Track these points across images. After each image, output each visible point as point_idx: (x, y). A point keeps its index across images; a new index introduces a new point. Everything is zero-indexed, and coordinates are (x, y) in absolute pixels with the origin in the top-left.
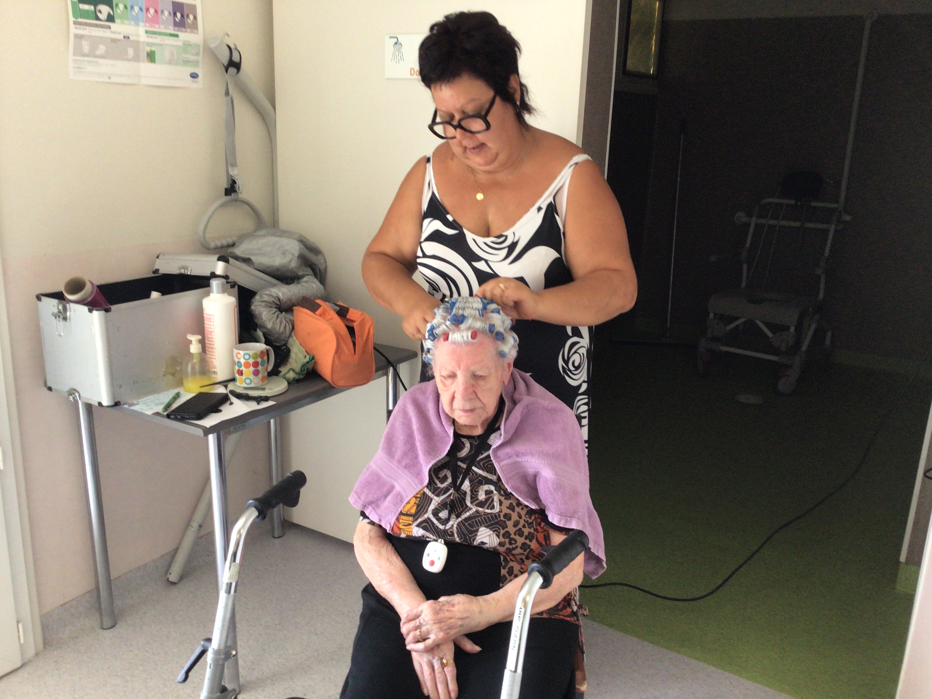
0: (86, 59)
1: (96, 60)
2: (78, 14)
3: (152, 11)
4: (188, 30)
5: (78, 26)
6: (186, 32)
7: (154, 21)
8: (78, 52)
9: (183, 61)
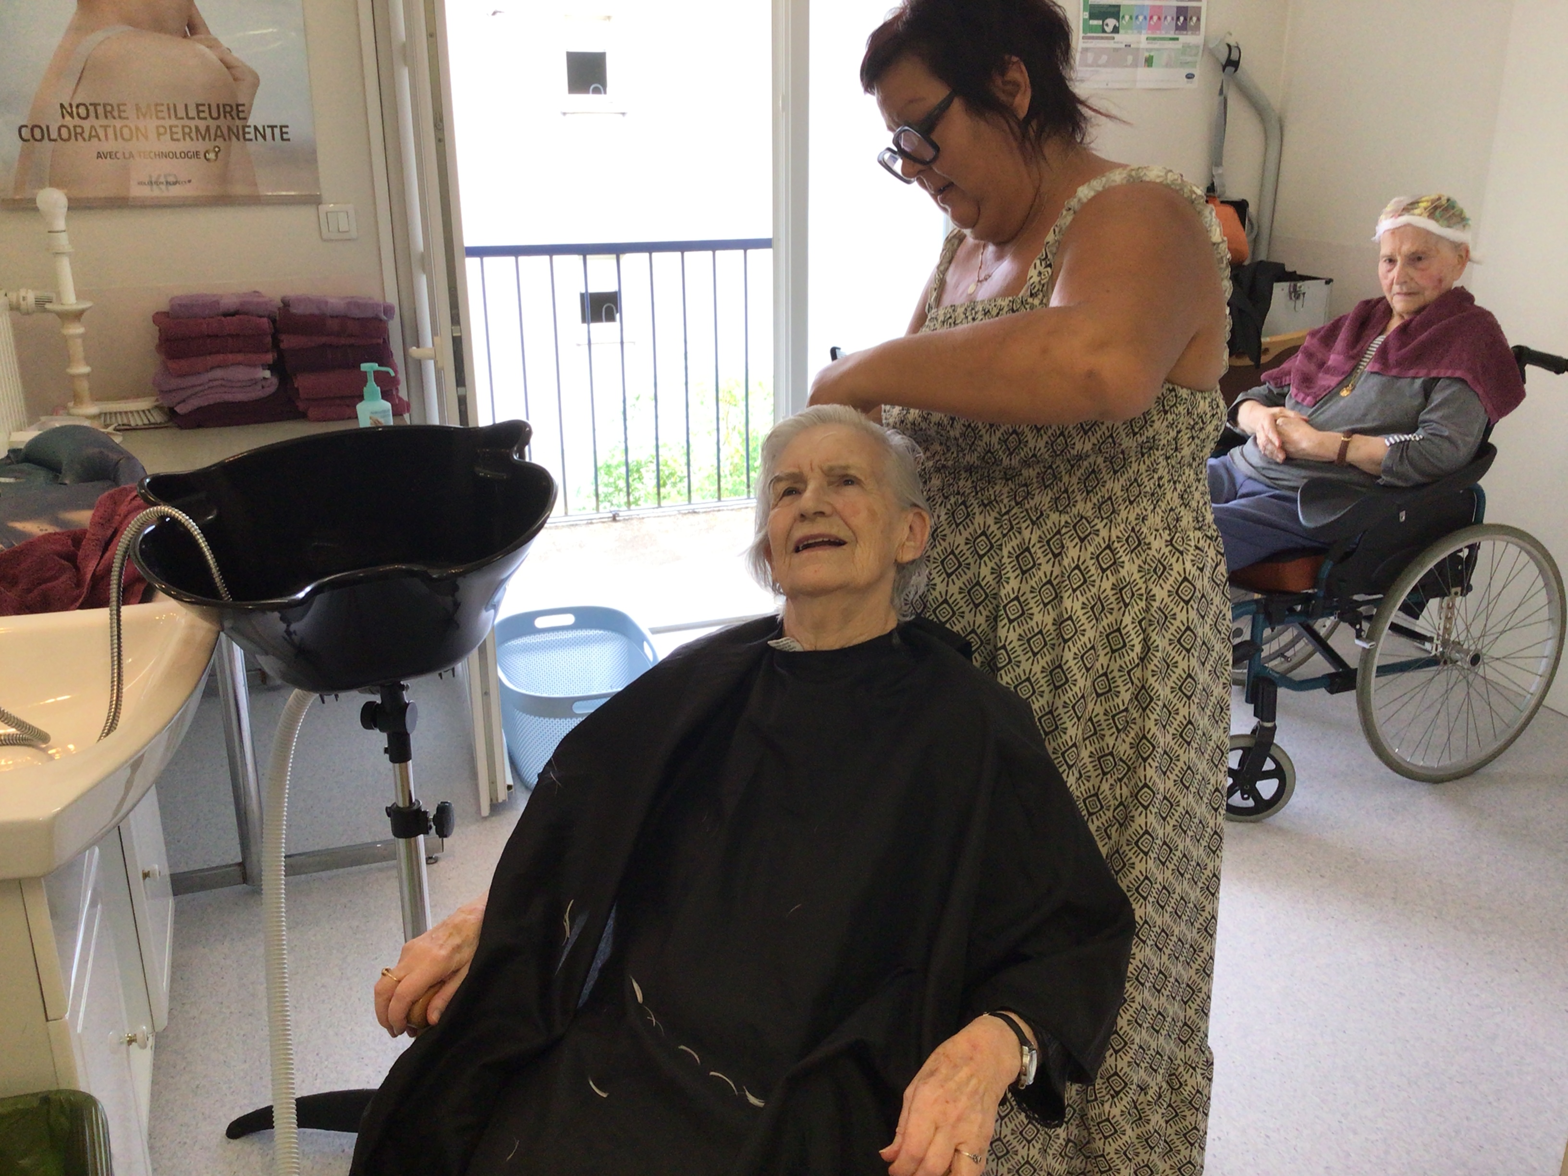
0: (1089, 69)
1: (1098, 69)
2: (1089, 28)
3: (1155, 18)
4: (1190, 33)
5: (1086, 41)
6: (1187, 34)
7: (1156, 27)
8: (1083, 63)
9: (1180, 63)
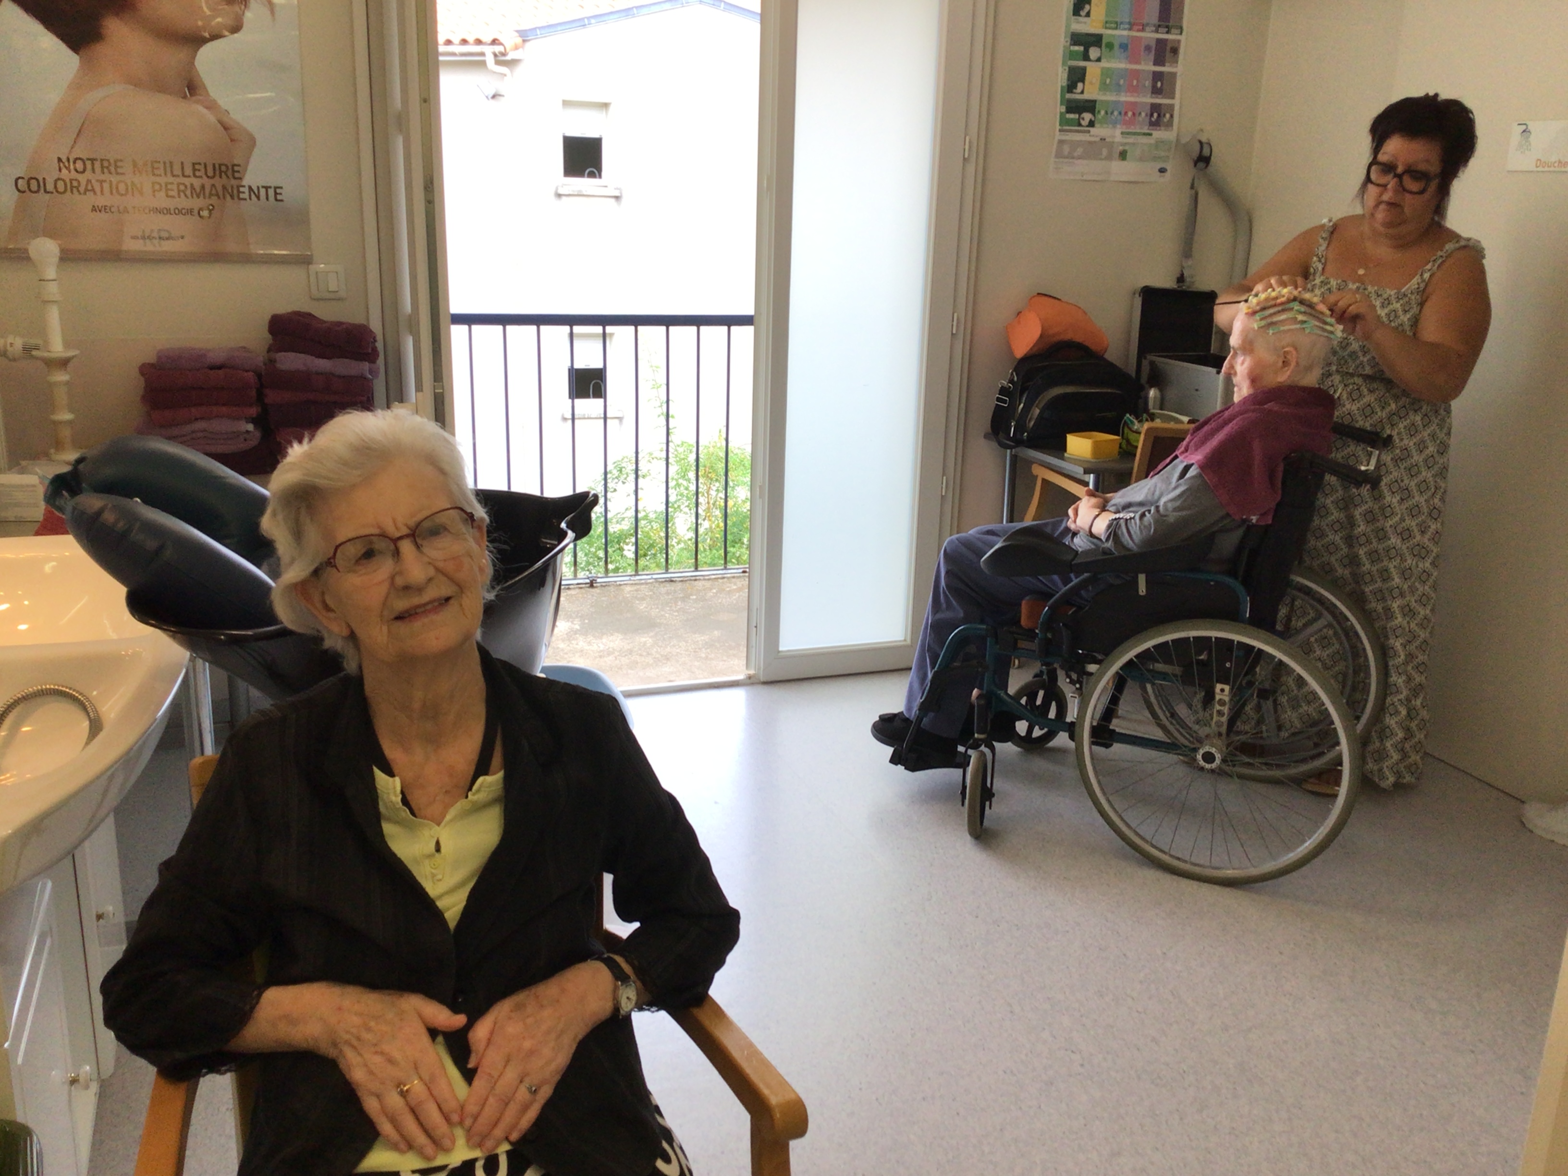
1: (1073, 161)
2: (1064, 122)
3: (1130, 114)
4: (1163, 128)
5: (1062, 133)
6: (1160, 130)
7: (1131, 123)
8: (1059, 155)
9: (1155, 157)
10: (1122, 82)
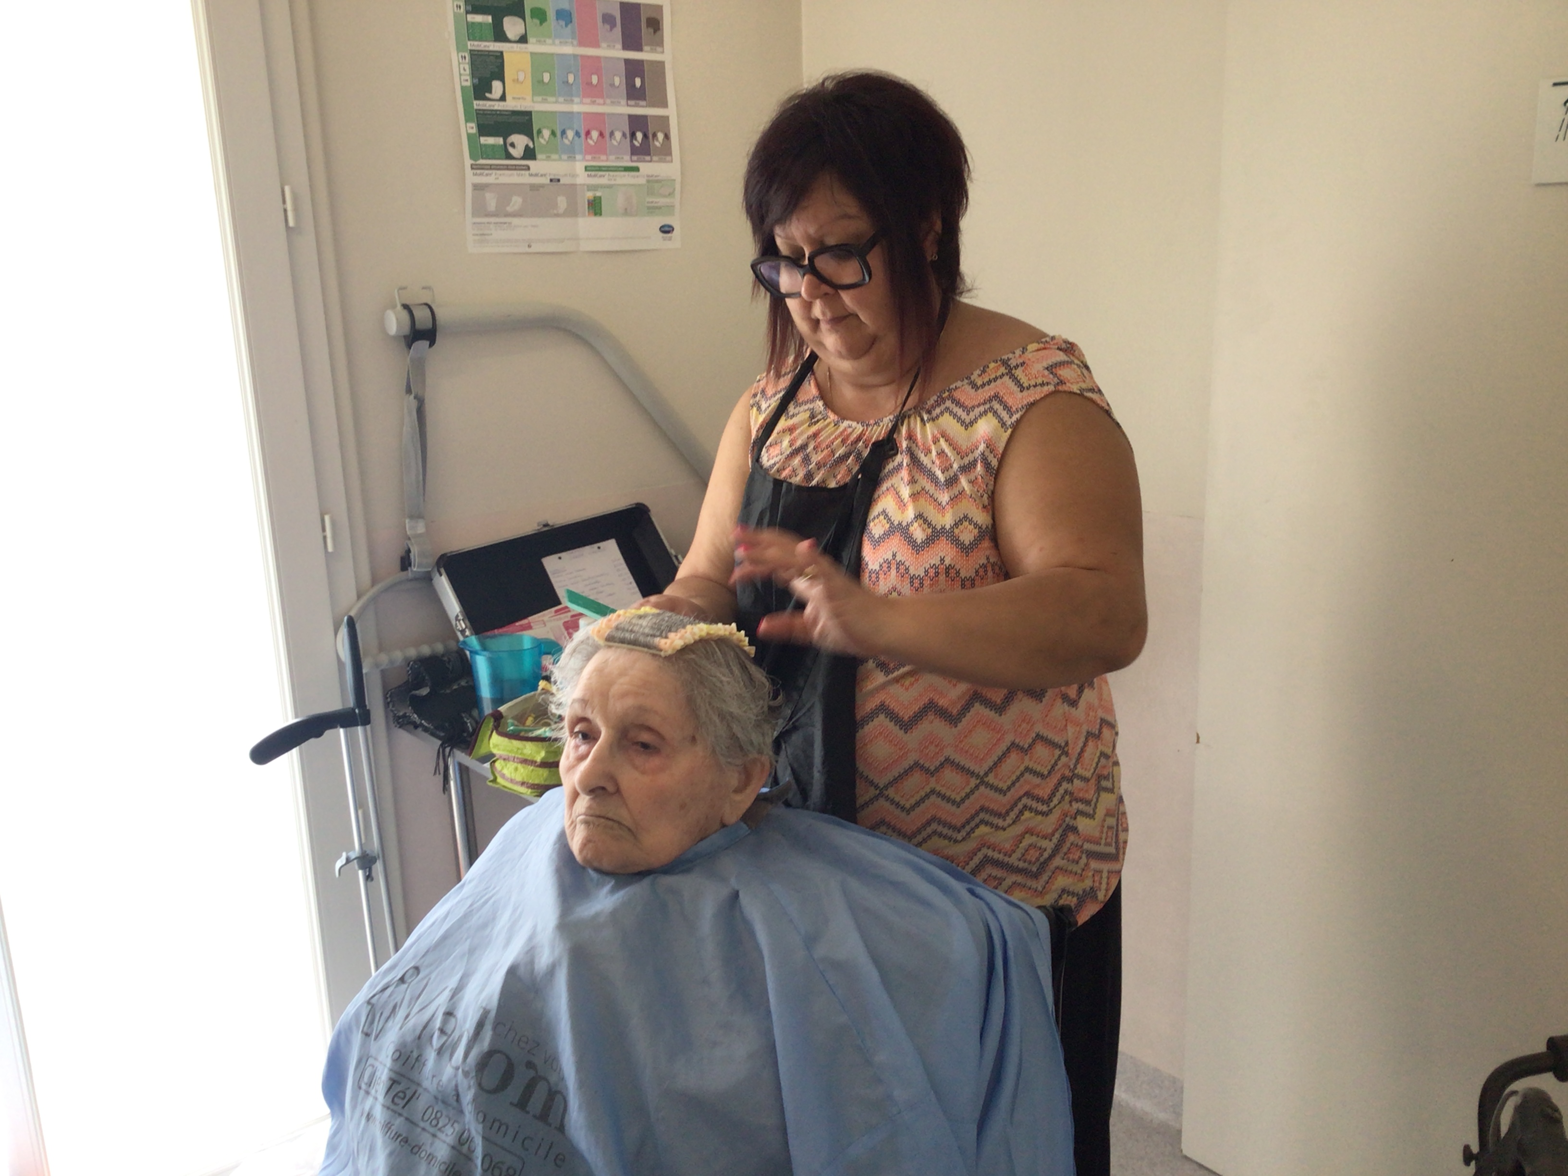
0: (493, 220)
1: (507, 220)
2: (477, 151)
3: (595, 134)
4: (655, 158)
5: (479, 172)
6: (651, 161)
7: (599, 150)
8: (479, 209)
9: (649, 208)
10: (571, 79)
